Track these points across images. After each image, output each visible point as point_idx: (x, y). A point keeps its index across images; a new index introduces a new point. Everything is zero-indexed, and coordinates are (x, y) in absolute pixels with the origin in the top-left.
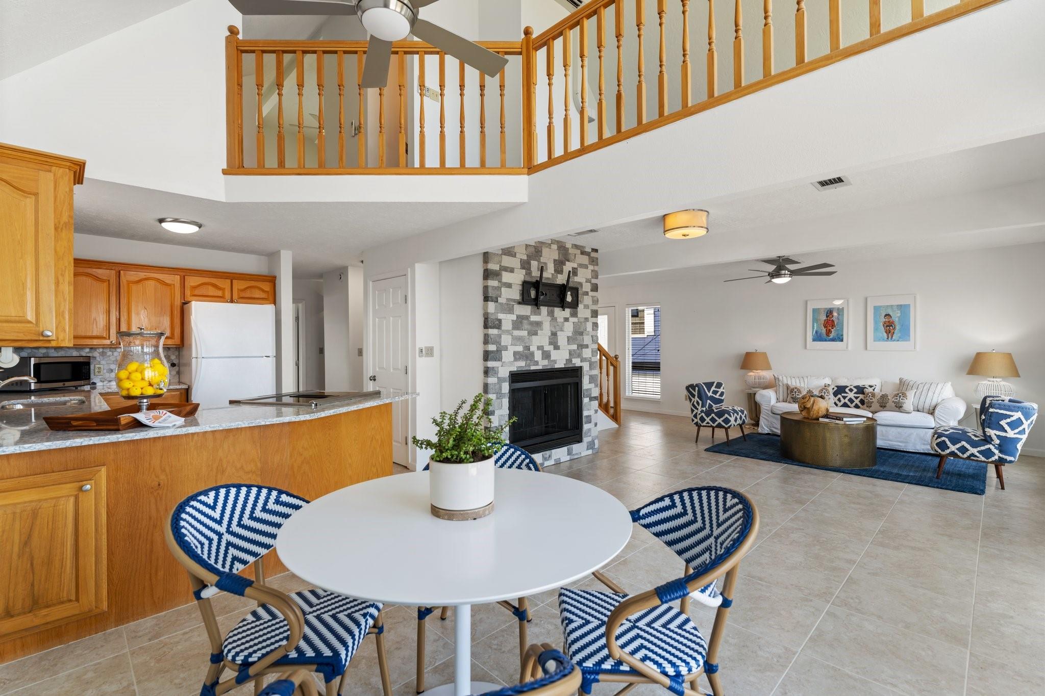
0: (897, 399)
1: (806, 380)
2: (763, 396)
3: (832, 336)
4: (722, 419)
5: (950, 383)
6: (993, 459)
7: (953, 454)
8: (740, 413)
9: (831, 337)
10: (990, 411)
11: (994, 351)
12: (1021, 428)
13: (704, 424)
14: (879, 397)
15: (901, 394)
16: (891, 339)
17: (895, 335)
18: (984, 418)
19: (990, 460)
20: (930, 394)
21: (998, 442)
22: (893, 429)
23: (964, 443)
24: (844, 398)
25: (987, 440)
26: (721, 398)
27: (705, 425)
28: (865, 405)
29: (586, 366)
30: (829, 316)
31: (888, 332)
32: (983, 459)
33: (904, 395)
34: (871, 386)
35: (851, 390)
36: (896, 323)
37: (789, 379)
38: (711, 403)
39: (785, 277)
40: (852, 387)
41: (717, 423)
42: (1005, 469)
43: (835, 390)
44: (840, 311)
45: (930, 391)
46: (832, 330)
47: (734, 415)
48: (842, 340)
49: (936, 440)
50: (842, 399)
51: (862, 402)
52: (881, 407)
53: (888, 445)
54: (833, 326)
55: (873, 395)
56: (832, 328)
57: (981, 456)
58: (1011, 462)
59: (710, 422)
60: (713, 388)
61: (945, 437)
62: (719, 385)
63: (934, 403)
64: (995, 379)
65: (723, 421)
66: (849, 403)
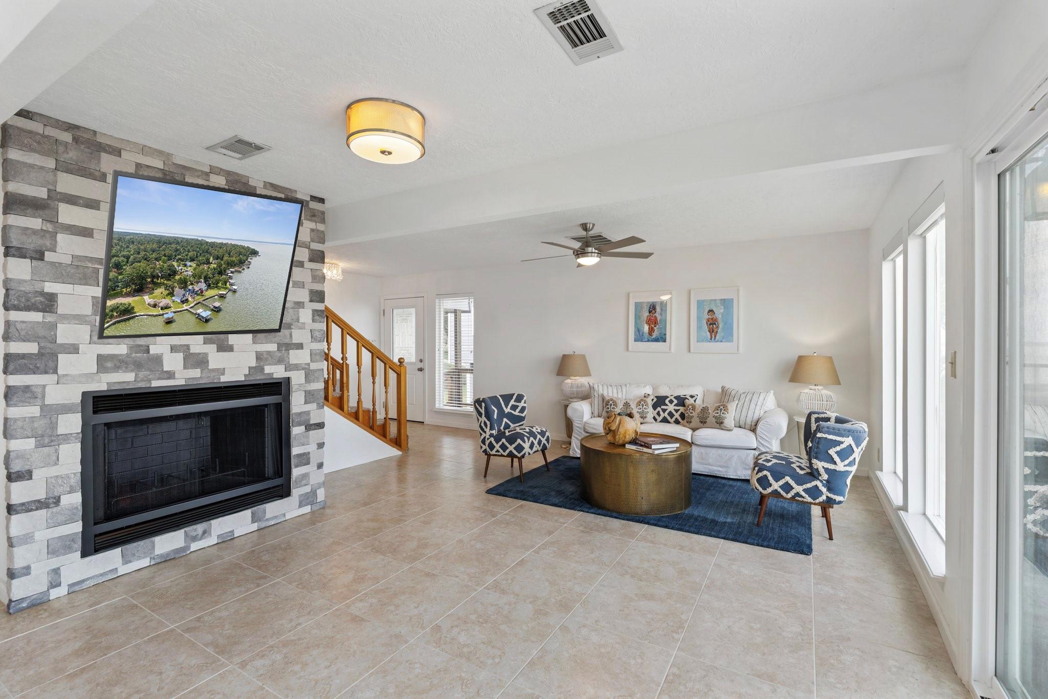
0: (718, 413)
1: (624, 390)
2: (575, 410)
3: (655, 335)
4: (514, 446)
5: (772, 392)
6: (821, 499)
7: (775, 493)
8: (539, 436)
9: (654, 337)
10: (817, 436)
11: (815, 354)
12: (851, 459)
13: (493, 452)
14: (700, 410)
15: (722, 407)
16: (715, 339)
17: (718, 334)
18: (811, 445)
19: (817, 501)
20: (752, 406)
21: (825, 477)
22: (714, 451)
23: (788, 479)
24: (664, 411)
25: (813, 474)
26: (521, 415)
27: (495, 453)
28: (685, 420)
29: (297, 378)
30: (651, 311)
31: (711, 331)
32: (809, 500)
33: (726, 408)
34: (692, 397)
35: (671, 402)
36: (720, 321)
37: (605, 388)
38: (509, 422)
39: (592, 256)
40: (672, 398)
41: (508, 451)
42: (833, 512)
43: (654, 401)
44: (663, 305)
45: (752, 403)
46: (655, 328)
47: (529, 440)
48: (665, 341)
49: (757, 474)
50: (661, 413)
51: (683, 416)
52: (702, 422)
53: (708, 470)
54: (656, 323)
55: (694, 408)
56: (655, 326)
57: (807, 496)
58: (840, 502)
59: (500, 449)
60: (512, 402)
61: (767, 470)
62: (520, 398)
63: (756, 417)
64: (816, 387)
65: (515, 448)
66: (669, 418)
